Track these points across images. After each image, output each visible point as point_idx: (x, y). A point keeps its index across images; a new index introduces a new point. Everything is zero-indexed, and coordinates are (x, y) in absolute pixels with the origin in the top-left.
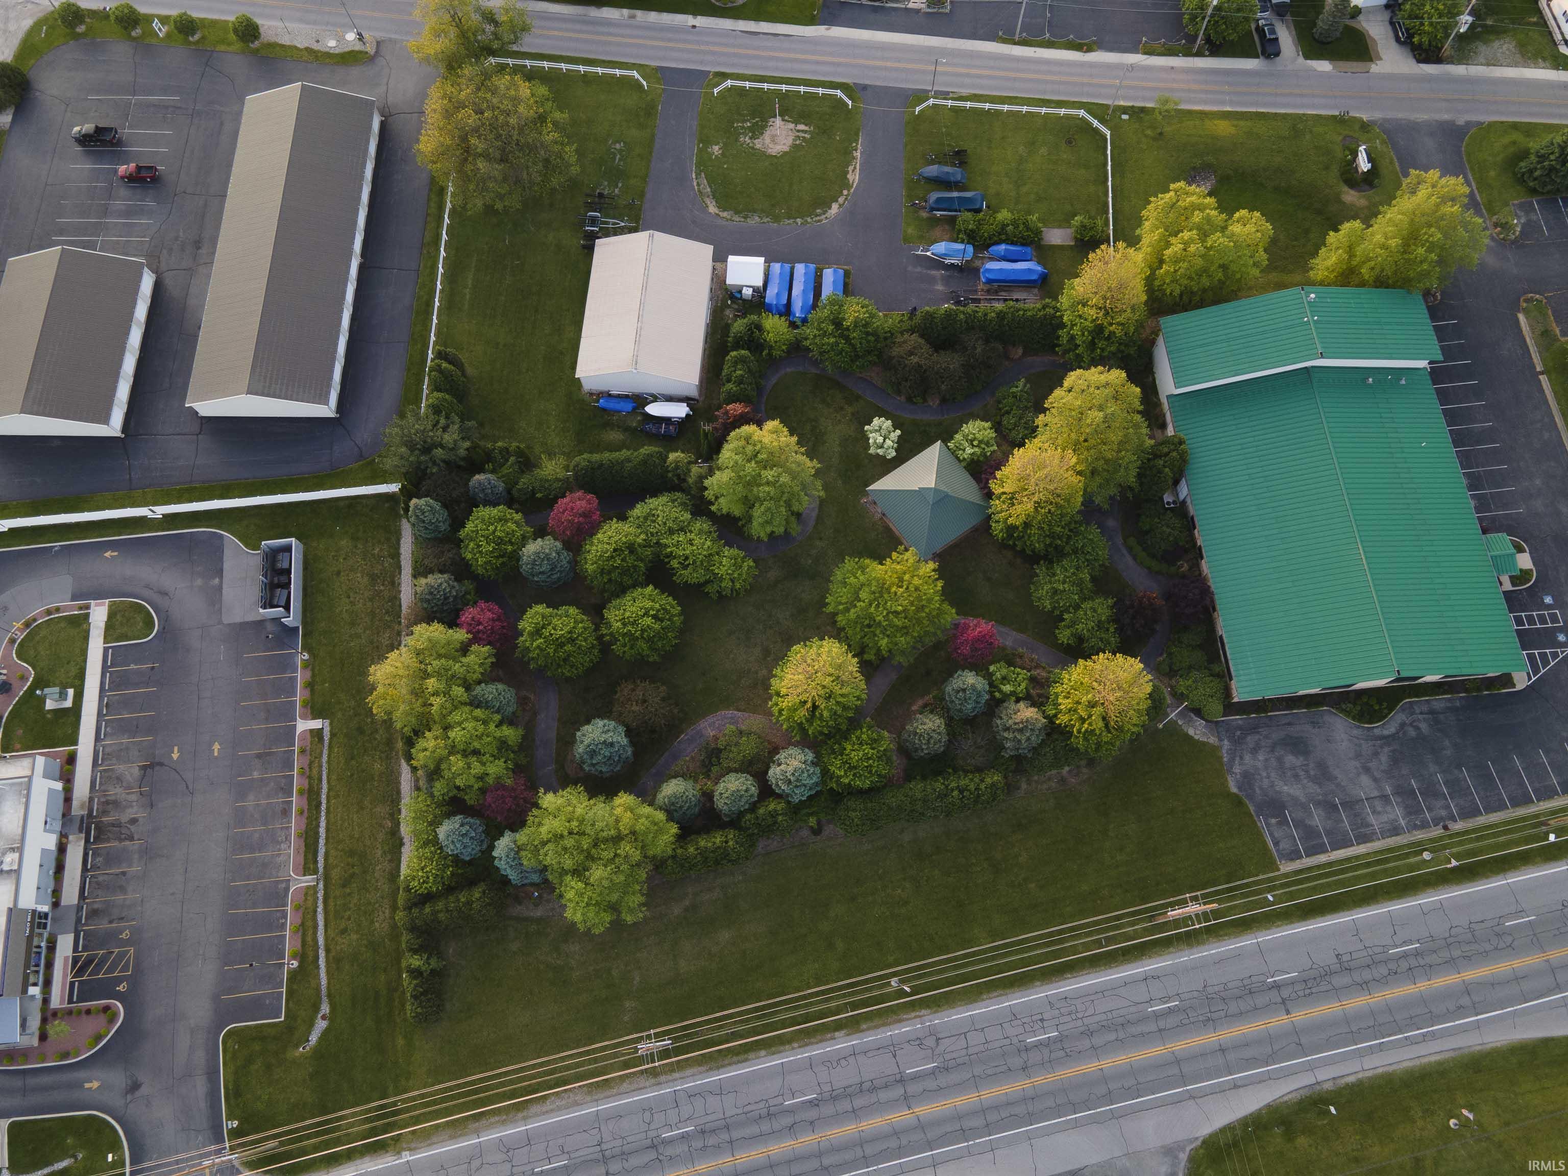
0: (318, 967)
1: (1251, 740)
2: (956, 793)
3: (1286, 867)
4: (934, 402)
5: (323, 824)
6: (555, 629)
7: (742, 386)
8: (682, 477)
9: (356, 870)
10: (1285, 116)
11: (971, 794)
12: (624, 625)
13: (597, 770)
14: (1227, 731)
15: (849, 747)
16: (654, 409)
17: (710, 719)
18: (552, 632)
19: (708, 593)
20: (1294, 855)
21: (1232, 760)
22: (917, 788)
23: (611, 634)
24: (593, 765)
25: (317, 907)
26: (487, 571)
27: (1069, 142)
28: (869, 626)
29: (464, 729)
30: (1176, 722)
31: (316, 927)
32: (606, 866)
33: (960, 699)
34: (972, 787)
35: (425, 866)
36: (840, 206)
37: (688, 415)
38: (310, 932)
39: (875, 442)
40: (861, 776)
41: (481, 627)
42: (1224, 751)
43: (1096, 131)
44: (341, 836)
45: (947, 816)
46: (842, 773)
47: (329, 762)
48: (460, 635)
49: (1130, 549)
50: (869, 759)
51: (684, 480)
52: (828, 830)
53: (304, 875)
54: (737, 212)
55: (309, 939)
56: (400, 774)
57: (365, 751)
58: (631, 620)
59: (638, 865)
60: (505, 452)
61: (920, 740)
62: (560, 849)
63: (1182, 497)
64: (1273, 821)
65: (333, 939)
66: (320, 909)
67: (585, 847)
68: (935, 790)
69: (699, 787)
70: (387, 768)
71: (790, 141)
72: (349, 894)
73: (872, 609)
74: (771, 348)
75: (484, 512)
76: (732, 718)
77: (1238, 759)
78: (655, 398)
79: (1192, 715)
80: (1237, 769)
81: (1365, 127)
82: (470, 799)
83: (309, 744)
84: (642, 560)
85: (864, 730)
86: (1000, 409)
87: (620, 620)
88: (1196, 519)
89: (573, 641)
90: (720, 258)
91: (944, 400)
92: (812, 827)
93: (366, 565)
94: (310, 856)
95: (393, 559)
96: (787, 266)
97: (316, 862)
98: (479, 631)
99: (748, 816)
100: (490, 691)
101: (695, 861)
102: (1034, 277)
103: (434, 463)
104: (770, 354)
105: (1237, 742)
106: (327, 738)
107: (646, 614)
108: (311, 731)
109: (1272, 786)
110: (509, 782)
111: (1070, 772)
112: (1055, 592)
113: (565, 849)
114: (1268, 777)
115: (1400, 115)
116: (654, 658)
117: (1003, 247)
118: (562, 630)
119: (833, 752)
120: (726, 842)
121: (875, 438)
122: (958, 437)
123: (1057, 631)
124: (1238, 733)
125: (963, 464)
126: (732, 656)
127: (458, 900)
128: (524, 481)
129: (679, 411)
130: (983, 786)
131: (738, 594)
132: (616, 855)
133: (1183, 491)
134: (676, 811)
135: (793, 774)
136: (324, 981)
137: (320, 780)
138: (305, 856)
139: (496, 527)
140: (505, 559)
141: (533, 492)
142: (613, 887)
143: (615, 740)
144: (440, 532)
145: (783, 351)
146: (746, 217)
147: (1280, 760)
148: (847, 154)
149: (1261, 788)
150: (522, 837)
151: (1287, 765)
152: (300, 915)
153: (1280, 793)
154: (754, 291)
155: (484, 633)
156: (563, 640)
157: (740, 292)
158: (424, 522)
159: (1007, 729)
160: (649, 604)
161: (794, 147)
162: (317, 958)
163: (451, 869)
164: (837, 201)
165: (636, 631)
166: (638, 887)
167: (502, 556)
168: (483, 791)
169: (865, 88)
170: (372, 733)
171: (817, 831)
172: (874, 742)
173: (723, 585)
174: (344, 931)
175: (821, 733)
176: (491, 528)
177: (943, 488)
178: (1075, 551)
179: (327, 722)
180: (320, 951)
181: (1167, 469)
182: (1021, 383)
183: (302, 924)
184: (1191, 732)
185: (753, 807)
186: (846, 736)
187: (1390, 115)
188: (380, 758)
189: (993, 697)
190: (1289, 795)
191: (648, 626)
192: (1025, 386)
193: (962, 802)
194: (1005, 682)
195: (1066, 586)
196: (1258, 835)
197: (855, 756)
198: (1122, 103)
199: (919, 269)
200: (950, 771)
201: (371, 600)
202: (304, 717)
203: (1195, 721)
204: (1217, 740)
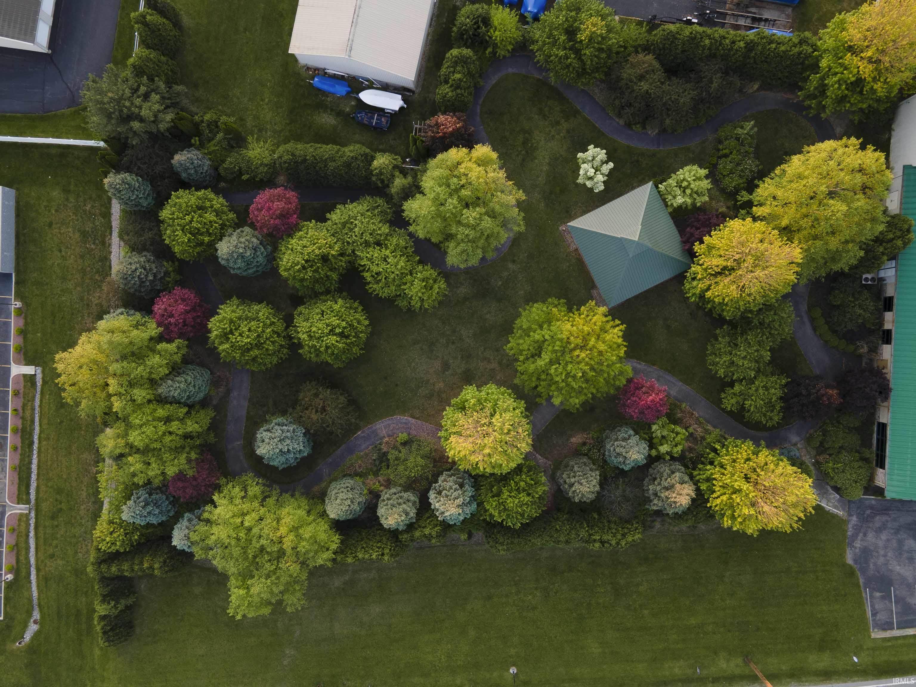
0: (30, 582)
1: (878, 520)
3: (877, 634)
4: (652, 132)
5: (35, 461)
7: (459, 91)
8: (386, 182)
9: (64, 506)
12: (311, 337)
14: (858, 508)
16: (368, 97)
17: (386, 421)
20: (887, 626)
21: (855, 536)
23: (299, 340)
25: (29, 532)
26: (185, 257)
31: (28, 549)
37: (401, 108)
38: (23, 552)
40: (513, 517)
41: (172, 320)
42: (850, 526)
44: (51, 475)
46: (496, 512)
47: (40, 406)
48: (152, 328)
51: (387, 188)
52: (478, 537)
53: (18, 504)
55: (22, 558)
58: (317, 334)
60: (214, 125)
63: (882, 277)
64: (878, 594)
65: (42, 561)
66: (32, 534)
72: (57, 526)
74: (495, 46)
75: (183, 197)
76: (406, 423)
77: (861, 535)
78: (371, 85)
80: (858, 544)
83: (22, 387)
84: (335, 270)
87: (307, 332)
89: (260, 345)
91: (663, 131)
94: (23, 488)
97: (28, 494)
98: (170, 325)
99: (405, 535)
100: (177, 384)
103: (134, 135)
105: (865, 520)
106: (39, 383)
107: (332, 332)
108: (25, 376)
109: (886, 564)
114: (885, 556)
116: (337, 367)
119: (491, 492)
121: (586, 169)
122: (672, 182)
123: (723, 396)
124: (868, 512)
127: (142, 564)
128: (231, 161)
129: (393, 103)
131: (426, 312)
133: (889, 270)
136: (35, 594)
137: (33, 422)
138: (19, 487)
140: (202, 249)
141: (241, 173)
144: (142, 208)
145: (508, 51)
147: (901, 543)
149: (875, 564)
151: (906, 548)
152: (15, 536)
153: (891, 571)
155: (174, 327)
156: (250, 346)
162: (29, 574)
163: (138, 534)
167: (199, 246)
173: (412, 304)
174: (52, 556)
177: (646, 241)
178: (763, 326)
179: (39, 370)
180: (32, 569)
183: (17, 545)
185: (410, 528)
190: (899, 574)
192: (751, 129)
194: (664, 441)
196: (860, 604)
202: (18, 362)
203: (830, 494)
204: (846, 514)
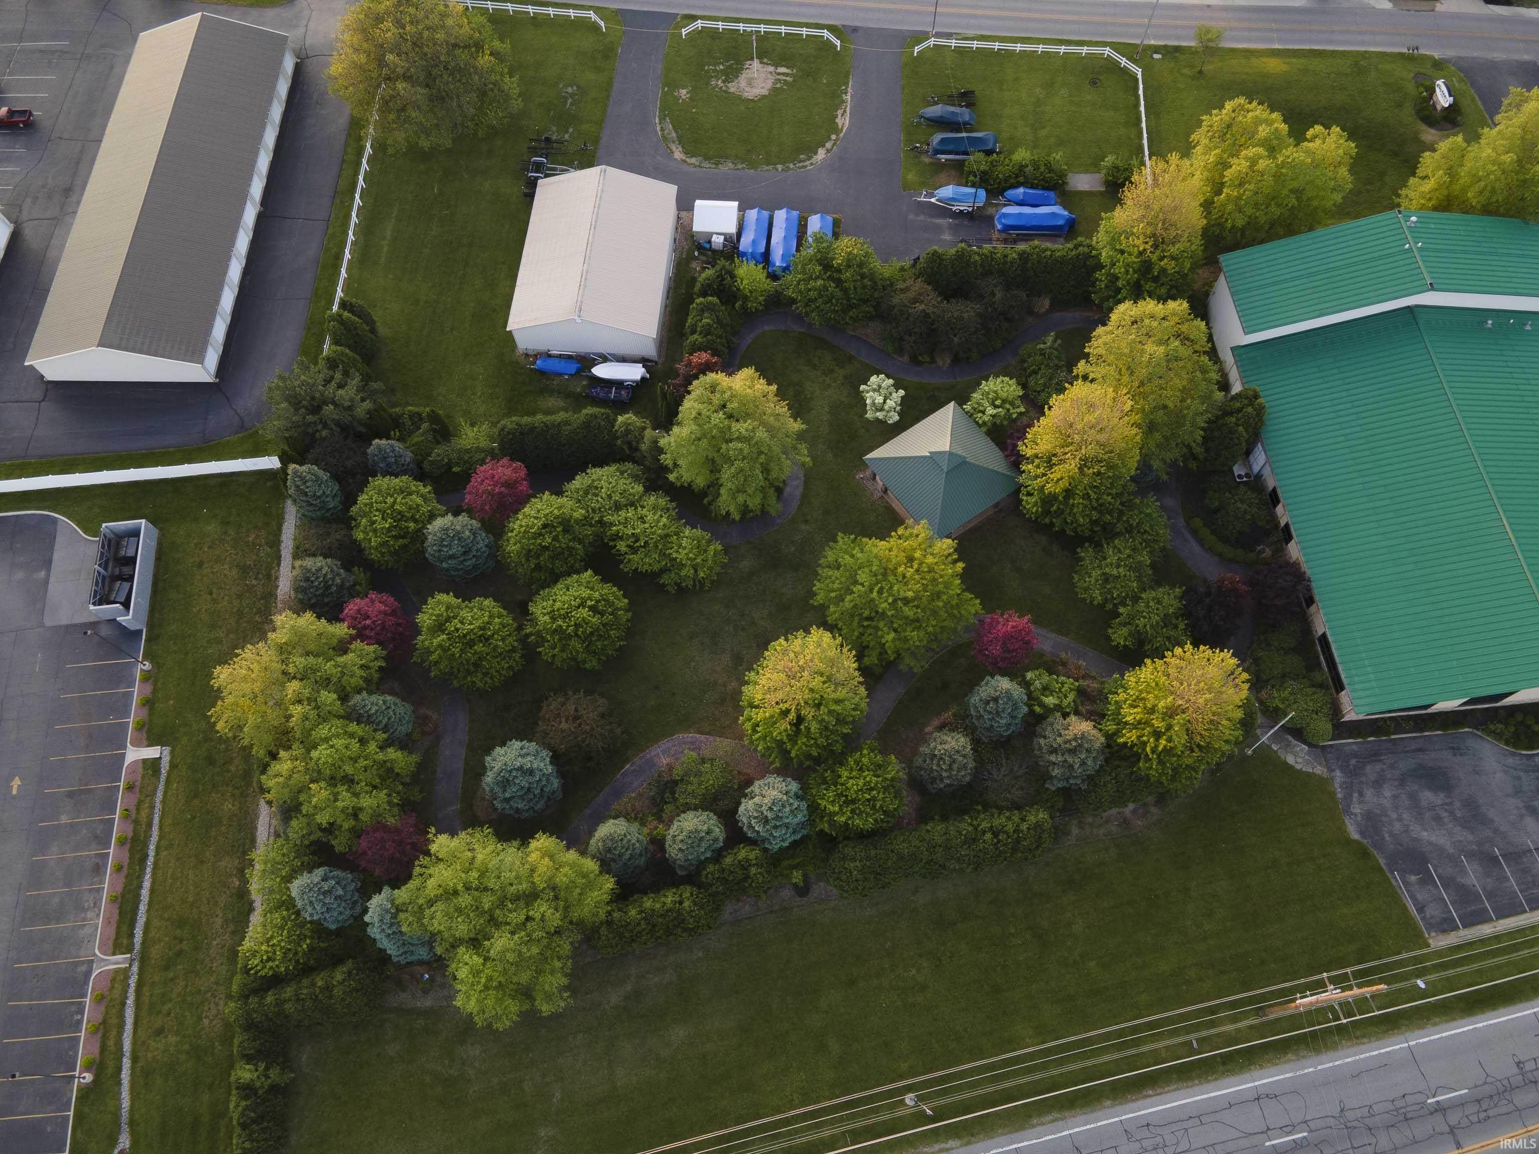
0: (119, 1083)
1: (1371, 771)
2: (988, 836)
3: (1438, 942)
4: (944, 361)
5: (147, 884)
6: (462, 623)
7: (709, 337)
8: (634, 444)
9: (185, 946)
10: (1343, 54)
11: (1009, 837)
12: (554, 619)
13: (511, 808)
14: (1338, 759)
15: (845, 774)
16: (602, 371)
17: (665, 744)
18: (459, 625)
19: (664, 585)
20: (1446, 926)
21: (1348, 797)
22: (936, 830)
23: (538, 634)
24: (507, 800)
25: (127, 998)
26: (383, 554)
27: (1093, 83)
28: (869, 618)
29: (332, 747)
30: (1269, 747)
31: (121, 1026)
32: (513, 933)
33: (990, 713)
34: (1010, 827)
35: (272, 937)
36: (828, 151)
37: (643, 379)
38: (114, 1033)
39: (873, 404)
40: (861, 812)
41: (368, 622)
42: (1337, 785)
43: (1125, 71)
44: (169, 899)
45: (976, 869)
46: (837, 809)
47: (163, 802)
48: (341, 630)
49: (1194, 532)
50: (872, 789)
51: (637, 449)
52: (819, 889)
53: (114, 954)
54: (707, 158)
55: (111, 1043)
56: (257, 816)
57: (214, 786)
58: (562, 612)
59: (558, 932)
60: (417, 418)
61: (938, 765)
62: (452, 910)
63: (1256, 468)
64: (1413, 878)
65: (144, 1043)
66: (130, 1001)
67: (486, 907)
68: (961, 834)
69: (646, 831)
70: (240, 809)
71: (769, 84)
72: (172, 980)
73: (875, 594)
75: (382, 482)
76: (693, 743)
77: (1356, 795)
78: (605, 359)
79: (1290, 738)
80: (1356, 809)
81: (1438, 65)
82: (339, 843)
83: (139, 779)
84: (580, 541)
85: (865, 752)
86: (1025, 370)
87: (548, 613)
88: (1279, 491)
89: (487, 639)
90: (685, 205)
91: (956, 360)
92: (795, 886)
93: (237, 554)
94: (125, 928)
95: (271, 547)
96: (766, 214)
97: (132, 935)
98: (365, 627)
99: (711, 868)
100: (374, 702)
101: (639, 929)
102: (1061, 222)
103: (325, 426)
104: (743, 307)
105: (1353, 773)
106: (164, 772)
107: (582, 605)
108: (145, 761)
109: (1407, 831)
110: (391, 821)
111: (1134, 811)
112: (1106, 578)
113: (459, 910)
114: (1400, 819)
115: (1475, 54)
116: (592, 664)
117: (1021, 190)
118: (471, 624)
119: (824, 781)
120: (681, 903)
121: (872, 397)
122: (976, 396)
123: (1110, 631)
124: (1353, 762)
125: (984, 429)
126: (693, 664)
127: (314, 984)
128: (438, 452)
129: (634, 373)
130: (1024, 827)
131: (702, 584)
132: (528, 919)
133: (1259, 459)
134: (614, 860)
135: (771, 809)
136: (126, 1103)
137: (150, 825)
138: (118, 928)
139: (396, 499)
140: (405, 541)
141: (449, 465)
142: (521, 962)
143: (535, 766)
144: (328, 510)
145: (760, 303)
146: (717, 164)
147: (1413, 797)
148: (835, 99)
149: (1391, 834)
150: (402, 894)
151: (1424, 803)
152: (103, 1008)
153: (1417, 840)
154: (725, 240)
155: (372, 629)
156: (473, 637)
157: (710, 242)
158: (306, 494)
159: (1054, 751)
160: (586, 593)
161: (775, 91)
162: (119, 1069)
163: (308, 941)
164: (824, 146)
165: (568, 626)
166: (558, 964)
167: (403, 537)
168: (357, 833)
169: (855, 30)
170: (224, 764)
171: (803, 891)
172: (878, 768)
173: (683, 573)
174: (159, 1032)
175: (809, 756)
176: (390, 500)
177: (960, 452)
178: (1129, 530)
179: (167, 750)
180: (125, 1060)
181: (1241, 428)
182: (1050, 339)
183: (104, 1022)
184: (1290, 760)
185: (718, 855)
186: (840, 759)
187: (1464, 53)
188: (233, 795)
189: (1032, 712)
190: (1430, 843)
191: (584, 619)
192: (1055, 341)
193: (997, 849)
194: (1047, 692)
195: (1121, 570)
196: (1394, 897)
197: (854, 785)
198: (1152, 42)
199: (922, 217)
200: (979, 807)
201: (240, 597)
202: (137, 744)
203: (1295, 746)
204: (1325, 770)
